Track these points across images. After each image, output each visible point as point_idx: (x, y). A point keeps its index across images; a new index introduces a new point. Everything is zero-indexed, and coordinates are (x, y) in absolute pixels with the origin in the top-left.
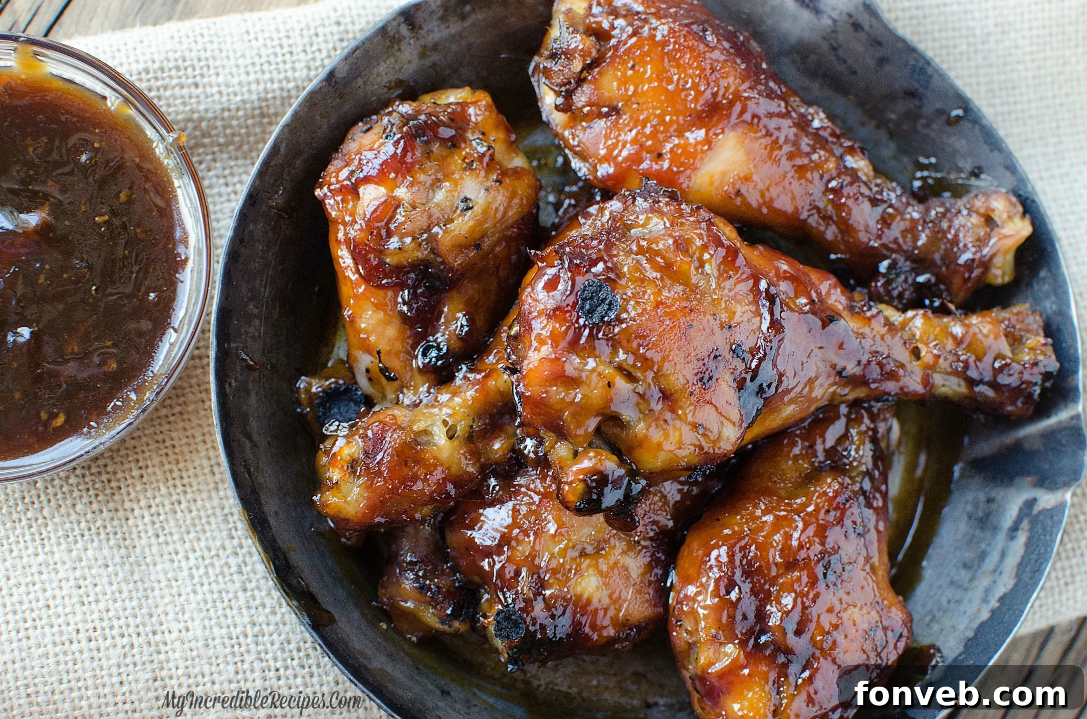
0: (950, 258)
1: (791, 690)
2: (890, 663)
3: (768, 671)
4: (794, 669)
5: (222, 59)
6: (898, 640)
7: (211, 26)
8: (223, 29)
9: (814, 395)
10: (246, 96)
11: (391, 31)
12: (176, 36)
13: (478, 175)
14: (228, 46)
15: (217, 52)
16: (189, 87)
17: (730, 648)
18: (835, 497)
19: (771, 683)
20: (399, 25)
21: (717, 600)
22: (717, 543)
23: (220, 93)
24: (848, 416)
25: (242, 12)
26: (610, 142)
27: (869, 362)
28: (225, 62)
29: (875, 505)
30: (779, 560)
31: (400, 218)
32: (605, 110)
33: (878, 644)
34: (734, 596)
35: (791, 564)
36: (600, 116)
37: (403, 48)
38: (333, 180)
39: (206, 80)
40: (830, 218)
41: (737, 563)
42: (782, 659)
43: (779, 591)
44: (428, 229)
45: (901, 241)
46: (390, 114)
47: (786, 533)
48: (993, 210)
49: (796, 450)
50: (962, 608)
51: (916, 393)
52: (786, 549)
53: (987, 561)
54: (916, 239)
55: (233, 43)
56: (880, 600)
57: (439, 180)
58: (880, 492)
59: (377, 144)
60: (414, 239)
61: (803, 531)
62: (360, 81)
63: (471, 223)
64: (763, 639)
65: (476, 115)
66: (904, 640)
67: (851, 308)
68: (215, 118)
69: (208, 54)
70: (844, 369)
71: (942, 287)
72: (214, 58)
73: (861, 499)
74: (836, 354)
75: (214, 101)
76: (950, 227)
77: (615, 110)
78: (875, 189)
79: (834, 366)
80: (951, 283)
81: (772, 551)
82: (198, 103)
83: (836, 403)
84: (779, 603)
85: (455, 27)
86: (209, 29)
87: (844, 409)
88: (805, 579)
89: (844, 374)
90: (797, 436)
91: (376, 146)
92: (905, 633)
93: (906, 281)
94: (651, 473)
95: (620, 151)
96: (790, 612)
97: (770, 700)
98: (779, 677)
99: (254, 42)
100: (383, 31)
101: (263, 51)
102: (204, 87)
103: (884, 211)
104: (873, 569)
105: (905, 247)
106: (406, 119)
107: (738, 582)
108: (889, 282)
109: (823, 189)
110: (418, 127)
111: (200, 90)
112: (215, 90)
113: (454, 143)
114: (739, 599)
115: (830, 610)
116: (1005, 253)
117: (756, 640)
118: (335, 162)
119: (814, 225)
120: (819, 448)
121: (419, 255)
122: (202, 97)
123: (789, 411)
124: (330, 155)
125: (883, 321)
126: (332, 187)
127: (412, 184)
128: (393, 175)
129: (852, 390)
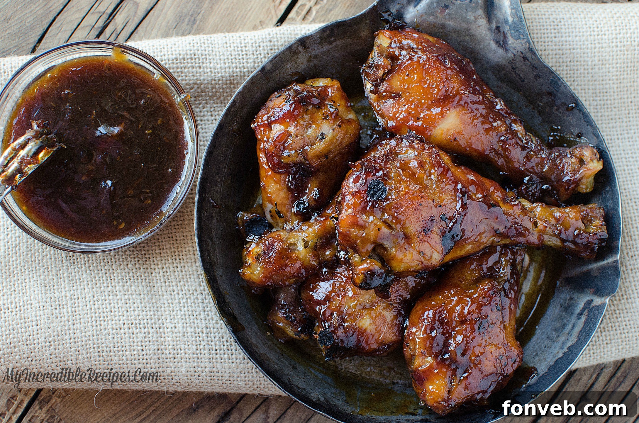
0: (559, 179)
1: (457, 382)
2: (508, 374)
3: (447, 372)
4: (459, 372)
5: (213, 55)
6: (514, 363)
7: (209, 39)
8: (214, 41)
9: (482, 241)
10: (223, 74)
11: (294, 49)
12: (192, 42)
13: (329, 123)
14: (217, 49)
15: (211, 52)
16: (196, 68)
17: (429, 359)
18: (488, 291)
19: (448, 377)
20: (298, 46)
21: (425, 335)
22: (428, 308)
23: (211, 72)
24: (500, 252)
25: (224, 33)
26: (394, 110)
27: (511, 227)
28: (214, 57)
29: (510, 296)
30: (458, 319)
31: (290, 141)
32: (394, 95)
33: (503, 364)
34: (433, 334)
35: (463, 322)
36: (391, 97)
37: (299, 57)
38: (260, 120)
39: (204, 65)
40: (500, 154)
41: (437, 319)
42: (453, 367)
43: (455, 334)
44: (303, 147)
45: (535, 168)
46: (289, 90)
47: (462, 306)
48: (583, 156)
49: (473, 267)
50: (550, 351)
51: (534, 244)
52: (461, 314)
53: (566, 329)
54: (543, 168)
55: (219, 48)
56: (506, 343)
57: (310, 124)
58: (514, 290)
59: (282, 104)
60: (296, 151)
61: (470, 306)
62: (277, 72)
63: (324, 146)
64: (446, 356)
65: (332, 93)
66: (517, 363)
67: (504, 200)
68: (208, 84)
69: (207, 53)
70: (498, 229)
71: (555, 192)
72: (209, 55)
73: (502, 293)
74: (494, 222)
75: (208, 76)
76: (560, 163)
77: (398, 96)
78: (524, 141)
79: (493, 228)
80: (559, 190)
81: (454, 314)
82: (200, 76)
83: (494, 245)
84: (455, 339)
85: (326, 47)
86: (208, 40)
87: (499, 248)
88: (469, 329)
89: (497, 232)
90: (474, 259)
91: (281, 106)
92: (518, 360)
93: (536, 188)
94: (398, 272)
95: (400, 115)
96: (460, 344)
97: (446, 385)
98: (452, 375)
99: (229, 48)
100: (290, 48)
101: (233, 53)
102: (204, 69)
103: (528, 153)
104: (505, 327)
105: (537, 171)
106: (297, 92)
107: (436, 328)
108: (527, 188)
109: (498, 140)
110: (302, 98)
111: (202, 70)
112: (209, 70)
113: (319, 107)
114: (436, 336)
115: (480, 345)
116: (588, 178)
117: (442, 356)
118: (262, 111)
119: (492, 157)
120: (484, 267)
121: (298, 159)
122: (202, 73)
123: (469, 248)
124: (260, 106)
125: (520, 207)
126: (259, 124)
127: (297, 125)
128: (288, 120)
129: (502, 240)
